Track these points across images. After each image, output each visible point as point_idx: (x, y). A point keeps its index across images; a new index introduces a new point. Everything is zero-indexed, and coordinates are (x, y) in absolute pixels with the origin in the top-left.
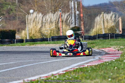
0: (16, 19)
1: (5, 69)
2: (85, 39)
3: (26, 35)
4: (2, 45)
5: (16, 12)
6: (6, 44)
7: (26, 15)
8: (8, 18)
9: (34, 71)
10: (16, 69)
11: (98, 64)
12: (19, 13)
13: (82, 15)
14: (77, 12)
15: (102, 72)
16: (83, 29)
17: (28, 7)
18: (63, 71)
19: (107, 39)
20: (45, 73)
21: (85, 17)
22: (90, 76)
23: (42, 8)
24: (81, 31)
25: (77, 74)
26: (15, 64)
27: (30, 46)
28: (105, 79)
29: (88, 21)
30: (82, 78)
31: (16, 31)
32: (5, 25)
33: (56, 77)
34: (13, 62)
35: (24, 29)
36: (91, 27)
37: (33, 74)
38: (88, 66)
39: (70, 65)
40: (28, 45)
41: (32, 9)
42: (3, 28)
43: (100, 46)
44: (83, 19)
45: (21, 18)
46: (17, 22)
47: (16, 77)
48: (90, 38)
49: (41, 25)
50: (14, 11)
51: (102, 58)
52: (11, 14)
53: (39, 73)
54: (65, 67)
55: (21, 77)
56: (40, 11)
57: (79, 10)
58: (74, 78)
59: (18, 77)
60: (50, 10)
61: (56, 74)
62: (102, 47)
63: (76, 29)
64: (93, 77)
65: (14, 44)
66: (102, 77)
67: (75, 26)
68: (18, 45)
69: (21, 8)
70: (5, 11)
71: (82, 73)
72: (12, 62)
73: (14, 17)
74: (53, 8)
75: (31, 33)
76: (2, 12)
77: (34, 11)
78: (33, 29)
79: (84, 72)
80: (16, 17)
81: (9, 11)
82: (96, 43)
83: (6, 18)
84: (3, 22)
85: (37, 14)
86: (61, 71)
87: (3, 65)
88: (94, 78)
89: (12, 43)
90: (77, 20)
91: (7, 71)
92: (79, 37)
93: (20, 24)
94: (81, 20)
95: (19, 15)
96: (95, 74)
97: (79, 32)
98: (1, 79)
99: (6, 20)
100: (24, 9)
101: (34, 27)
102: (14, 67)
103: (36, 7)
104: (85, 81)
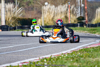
1: (25, 49)
2: (88, 26)
3: (42, 23)
4: (22, 30)
6: (26, 29)
7: (42, 6)
8: (27, 8)
9: (48, 50)
10: (33, 49)
11: (98, 46)
12: (37, 5)
13: (86, 7)
14: (83, 5)
16: (87, 18)
18: (70, 51)
20: (57, 52)
21: (89, 10)
22: (92, 55)
23: (55, 1)
24: (85, 20)
25: (82, 53)
29: (91, 12)
30: (86, 56)
33: (65, 55)
34: (31, 43)
35: (40, 18)
36: (93, 17)
37: (47, 53)
38: (90, 47)
39: (76, 47)
41: (47, 2)
42: (23, 16)
44: (87, 10)
45: (38, 9)
46: (35, 12)
47: (33, 55)
48: (92, 26)
49: (53, 15)
50: (32, 4)
52: (30, 5)
53: (52, 52)
54: (72, 48)
55: (37, 55)
56: (53, 4)
57: (84, 3)
58: (80, 57)
59: (35, 55)
60: (61, 3)
61: (65, 53)
63: (81, 18)
64: (95, 56)
67: (81, 16)
69: (38, 1)
70: (25, 3)
73: (32, 8)
74: (63, 1)
75: (46, 21)
76: (23, 4)
77: (49, 3)
78: (47, 17)
79: (88, 52)
80: (34, 8)
81: (29, 3)
82: (97, 30)
83: (26, 8)
84: (23, 12)
85: (50, 6)
86: (69, 51)
87: (23, 45)
88: (95, 57)
91: (26, 50)
92: (84, 25)
93: (37, 14)
94: (86, 12)
95: (36, 6)
96: (96, 53)
97: (84, 21)
98: (21, 56)
99: (26, 10)
100: (40, 2)
101: (48, 16)
102: (32, 47)
103: (50, 0)
104: (88, 59)
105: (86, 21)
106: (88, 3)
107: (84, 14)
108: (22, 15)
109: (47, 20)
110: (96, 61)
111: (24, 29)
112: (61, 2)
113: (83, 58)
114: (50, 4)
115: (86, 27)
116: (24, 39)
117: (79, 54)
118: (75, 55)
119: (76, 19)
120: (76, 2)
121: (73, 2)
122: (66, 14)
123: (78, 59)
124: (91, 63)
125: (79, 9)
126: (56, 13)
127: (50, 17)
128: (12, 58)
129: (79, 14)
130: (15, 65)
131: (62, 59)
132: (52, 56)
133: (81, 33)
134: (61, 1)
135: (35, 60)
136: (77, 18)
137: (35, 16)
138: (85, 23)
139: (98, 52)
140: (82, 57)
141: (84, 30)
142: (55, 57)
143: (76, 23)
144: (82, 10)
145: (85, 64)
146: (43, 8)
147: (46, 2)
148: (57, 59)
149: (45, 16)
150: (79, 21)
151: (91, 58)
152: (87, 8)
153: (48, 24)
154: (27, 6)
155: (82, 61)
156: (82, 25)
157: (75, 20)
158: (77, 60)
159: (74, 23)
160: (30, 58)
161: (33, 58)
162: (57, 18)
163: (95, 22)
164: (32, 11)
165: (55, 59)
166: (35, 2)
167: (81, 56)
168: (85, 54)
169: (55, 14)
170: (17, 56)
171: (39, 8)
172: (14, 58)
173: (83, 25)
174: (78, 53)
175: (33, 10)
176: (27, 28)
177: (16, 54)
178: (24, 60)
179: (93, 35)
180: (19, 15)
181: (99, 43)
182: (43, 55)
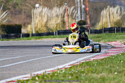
0: (22, 14)
1: (11, 63)
2: (91, 33)
3: (32, 30)
4: (8, 39)
5: (22, 6)
6: (12, 38)
7: (32, 9)
8: (14, 12)
9: (40, 65)
10: (22, 63)
11: (104, 58)
12: (25, 7)
13: (87, 9)
14: (83, 6)
15: (109, 66)
16: (89, 22)
17: (33, 1)
18: (69, 65)
19: (113, 32)
20: (51, 67)
21: (91, 11)
22: (96, 70)
23: (48, 2)
24: (87, 24)
25: (83, 68)
26: (21, 58)
27: (36, 41)
28: (111, 72)
30: (88, 72)
31: (22, 26)
32: (11, 19)
33: (62, 71)
35: (30, 23)
36: (97, 21)
37: (39, 69)
38: (94, 60)
39: (76, 59)
40: (34, 39)
41: (38, 3)
42: (8, 22)
43: (106, 40)
44: (89, 13)
46: (23, 16)
47: (22, 72)
48: (96, 32)
49: (47, 19)
50: (20, 6)
51: (108, 52)
52: (17, 8)
53: (45, 67)
54: (71, 61)
55: (27, 71)
56: (45, 6)
57: (85, 4)
58: (80, 72)
59: (24, 71)
60: (56, 4)
61: (62, 68)
62: (108, 41)
63: (82, 22)
64: (99, 71)
65: (20, 39)
66: (108, 71)
67: (81, 19)
68: (24, 40)
69: (27, 3)
70: (11, 5)
71: (88, 67)
72: (18, 56)
73: (20, 12)
74: (59, 2)
75: (37, 27)
76: (8, 7)
77: (40, 5)
78: (39, 23)
79: (90, 66)
80: (22, 11)
81: (15, 5)
82: (102, 37)
83: (12, 12)
84: (8, 17)
85: (42, 8)
86: (67, 65)
87: (9, 59)
88: (100, 72)
89: (18, 38)
90: (82, 14)
91: (13, 65)
92: (85, 31)
93: (26, 19)
94: (87, 14)
95: (24, 9)
96: (101, 67)
97: (85, 26)
98: (7, 73)
99: (12, 14)
100: (30, 3)
101: (40, 21)
102: (20, 61)
103: (42, 1)
104: (91, 75)
106: (90, 3)
107: (86, 16)
108: (7, 20)
110: (102, 78)
111: (10, 39)
113: (84, 74)
115: (89, 34)
117: (80, 69)
118: (74, 71)
120: (75, 3)
121: (72, 3)
123: (78, 75)
124: (94, 81)
127: (42, 22)
131: (57, 76)
132: (46, 72)
134: (56, 1)
135: (24, 78)
139: (104, 65)
140: (83, 72)
142: (49, 74)
145: (87, 82)
147: (36, 3)
148: (51, 76)
149: (37, 22)
151: (95, 74)
152: (89, 10)
153: (40, 31)
154: (13, 9)
155: (83, 78)
158: (77, 77)
160: (18, 76)
161: (22, 75)
162: (52, 23)
164: (19, 16)
165: (49, 76)
166: (23, 3)
169: (49, 18)
170: (2, 73)
171: (28, 11)
174: (78, 67)
175: (21, 14)
176: (14, 37)
178: (10, 78)
179: (97, 43)
180: (4, 21)
181: (105, 54)
182: (34, 71)
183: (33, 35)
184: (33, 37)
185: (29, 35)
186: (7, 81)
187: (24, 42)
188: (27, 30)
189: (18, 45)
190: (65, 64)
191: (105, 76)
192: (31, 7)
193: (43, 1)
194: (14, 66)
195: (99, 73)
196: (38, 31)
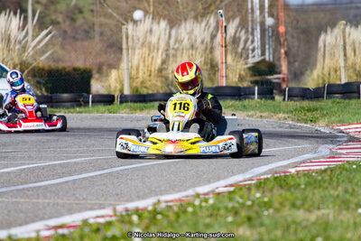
0: (94, 37)
1: (60, 177)
2: (291, 97)
3: (123, 85)
4: (53, 109)
5: (93, 16)
6: (63, 107)
7: (123, 24)
8: (69, 32)
9: (144, 183)
10: (92, 177)
11: (326, 167)
12: (103, 20)
13: (282, 29)
14: (270, 21)
15: (340, 189)
16: (284, 68)
17: (127, 3)
18: (226, 187)
19: (354, 98)
20: (177, 189)
21: (293, 37)
22: (305, 199)
23: (169, 5)
24: (280, 73)
25: (268, 194)
26: (90, 162)
27: (134, 115)
28: (348, 209)
29: (299, 47)
30: (282, 204)
31: (94, 72)
33: (206, 201)
34: (84, 157)
35: (114, 65)
36: (308, 64)
37: (141, 193)
38: (298, 172)
39: (247, 170)
40: (127, 110)
41: (139, 9)
42: (54, 61)
43: (333, 118)
44: (286, 40)
45: (109, 33)
46: (97, 44)
47: (91, 200)
48: (306, 94)
49: (164, 56)
50: (87, 15)
51: (339, 151)
52: (80, 21)
53: (157, 190)
54: (233, 174)
55: (105, 200)
56: (160, 16)
57: (275, 14)
58: (259, 206)
59: (97, 199)
60: (193, 14)
61: (207, 194)
62: (340, 121)
63: (263, 67)
64: (314, 202)
65: (86, 109)
66: (338, 202)
67: (263, 58)
68: (98, 112)
69: (108, 6)
70: (61, 13)
71: (283, 192)
72: (81, 157)
73: (87, 32)
74: (200, 7)
75: (137, 78)
76: (53, 17)
77: (146, 13)
78: (141, 64)
79: (289, 189)
80: (94, 31)
81: (74, 14)
82: (322, 109)
83: (65, 32)
84: (54, 45)
85: (152, 23)
86: (221, 186)
87: (55, 165)
88: (316, 206)
89: (80, 106)
90: (267, 41)
91: (67, 182)
92: (275, 91)
93: (106, 53)
94: (280, 44)
95: (101, 25)
96: (318, 193)
97: (273, 78)
98: (48, 204)
99: (64, 39)
100: (116, 8)
101: (144, 61)
102: (86, 171)
103: (151, 3)
104: (291, 213)
105: (281, 76)
106: (291, 14)
107: (276, 51)
108: (51, 55)
109: (140, 75)
110: (320, 222)
111: (57, 107)
112: (193, 10)
113: (271, 211)
114: (151, 16)
115: (284, 100)
116: (58, 140)
117: (258, 195)
118: (241, 201)
119: (244, 70)
120: (247, 10)
121: (236, 10)
122: (211, 52)
123: (253, 214)
124: (299, 229)
125: (255, 33)
126: (173, 49)
127: (152, 64)
128: (15, 210)
129: (258, 52)
130: (26, 236)
131: (194, 213)
132: (159, 201)
133: (265, 121)
134: (191, 4)
135: (98, 217)
136: (249, 69)
137: (98, 61)
138: (279, 85)
139: (327, 188)
140: (268, 205)
141: (276, 110)
142: (170, 207)
143: (245, 84)
144: (267, 37)
145: (279, 233)
146: (127, 29)
147: (135, 9)
148: (176, 213)
149: (135, 62)
150: (258, 78)
151: (301, 211)
152: (286, 33)
153: (145, 87)
154: (68, 23)
155: (267, 221)
156: (268, 91)
157: (243, 73)
158: (249, 219)
159: (240, 85)
160: (79, 212)
161: (91, 209)
163: (313, 79)
164: (86, 43)
165: (171, 214)
166: (97, 8)
167: (265, 203)
168: (281, 195)
169: (171, 52)
170: (33, 203)
171: (111, 30)
172: (22, 212)
173: (272, 93)
174: (253, 191)
175: (90, 38)
176: (68, 104)
177: (28, 197)
178: (57, 217)
179: (307, 127)
180: (41, 56)
181: (330, 158)
182: (125, 199)
183: (124, 99)
184: (124, 105)
185: (114, 100)
186: (48, 226)
187: (97, 119)
188: (106, 84)
189: (82, 126)
190: (214, 182)
191: (331, 217)
192: (121, 20)
193: (154, 2)
194: (69, 183)
195: (311, 208)
196: (140, 89)
